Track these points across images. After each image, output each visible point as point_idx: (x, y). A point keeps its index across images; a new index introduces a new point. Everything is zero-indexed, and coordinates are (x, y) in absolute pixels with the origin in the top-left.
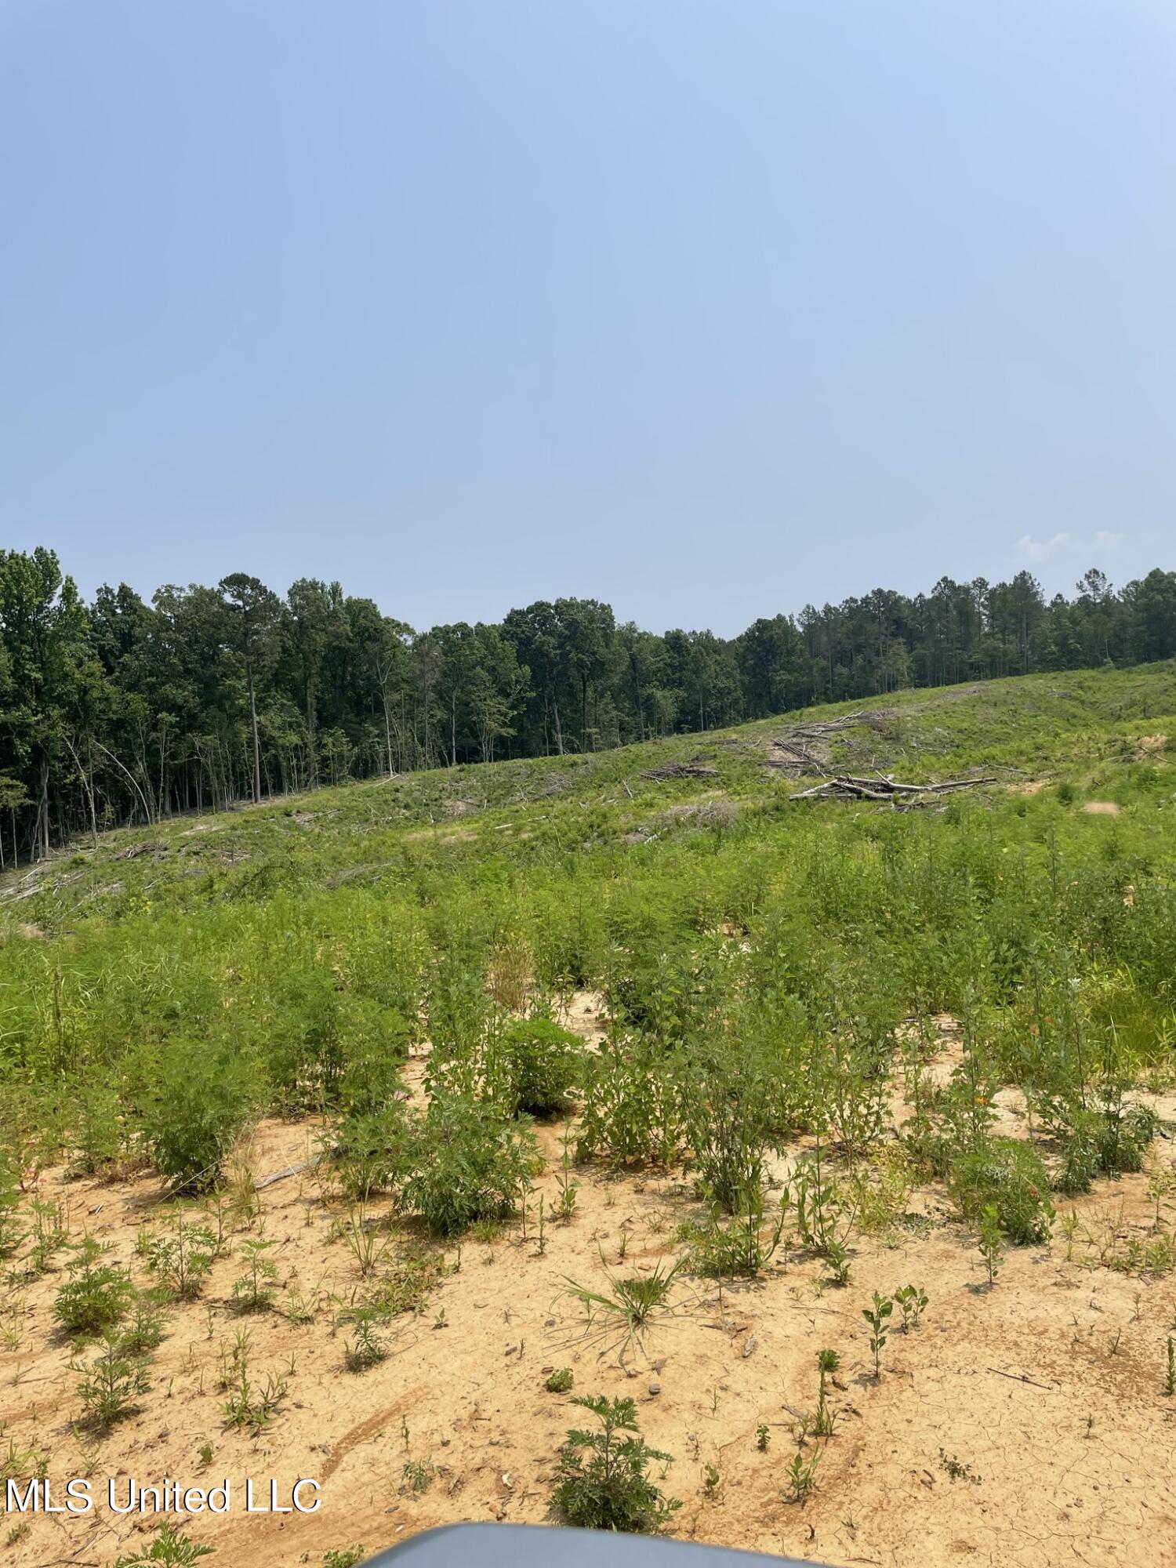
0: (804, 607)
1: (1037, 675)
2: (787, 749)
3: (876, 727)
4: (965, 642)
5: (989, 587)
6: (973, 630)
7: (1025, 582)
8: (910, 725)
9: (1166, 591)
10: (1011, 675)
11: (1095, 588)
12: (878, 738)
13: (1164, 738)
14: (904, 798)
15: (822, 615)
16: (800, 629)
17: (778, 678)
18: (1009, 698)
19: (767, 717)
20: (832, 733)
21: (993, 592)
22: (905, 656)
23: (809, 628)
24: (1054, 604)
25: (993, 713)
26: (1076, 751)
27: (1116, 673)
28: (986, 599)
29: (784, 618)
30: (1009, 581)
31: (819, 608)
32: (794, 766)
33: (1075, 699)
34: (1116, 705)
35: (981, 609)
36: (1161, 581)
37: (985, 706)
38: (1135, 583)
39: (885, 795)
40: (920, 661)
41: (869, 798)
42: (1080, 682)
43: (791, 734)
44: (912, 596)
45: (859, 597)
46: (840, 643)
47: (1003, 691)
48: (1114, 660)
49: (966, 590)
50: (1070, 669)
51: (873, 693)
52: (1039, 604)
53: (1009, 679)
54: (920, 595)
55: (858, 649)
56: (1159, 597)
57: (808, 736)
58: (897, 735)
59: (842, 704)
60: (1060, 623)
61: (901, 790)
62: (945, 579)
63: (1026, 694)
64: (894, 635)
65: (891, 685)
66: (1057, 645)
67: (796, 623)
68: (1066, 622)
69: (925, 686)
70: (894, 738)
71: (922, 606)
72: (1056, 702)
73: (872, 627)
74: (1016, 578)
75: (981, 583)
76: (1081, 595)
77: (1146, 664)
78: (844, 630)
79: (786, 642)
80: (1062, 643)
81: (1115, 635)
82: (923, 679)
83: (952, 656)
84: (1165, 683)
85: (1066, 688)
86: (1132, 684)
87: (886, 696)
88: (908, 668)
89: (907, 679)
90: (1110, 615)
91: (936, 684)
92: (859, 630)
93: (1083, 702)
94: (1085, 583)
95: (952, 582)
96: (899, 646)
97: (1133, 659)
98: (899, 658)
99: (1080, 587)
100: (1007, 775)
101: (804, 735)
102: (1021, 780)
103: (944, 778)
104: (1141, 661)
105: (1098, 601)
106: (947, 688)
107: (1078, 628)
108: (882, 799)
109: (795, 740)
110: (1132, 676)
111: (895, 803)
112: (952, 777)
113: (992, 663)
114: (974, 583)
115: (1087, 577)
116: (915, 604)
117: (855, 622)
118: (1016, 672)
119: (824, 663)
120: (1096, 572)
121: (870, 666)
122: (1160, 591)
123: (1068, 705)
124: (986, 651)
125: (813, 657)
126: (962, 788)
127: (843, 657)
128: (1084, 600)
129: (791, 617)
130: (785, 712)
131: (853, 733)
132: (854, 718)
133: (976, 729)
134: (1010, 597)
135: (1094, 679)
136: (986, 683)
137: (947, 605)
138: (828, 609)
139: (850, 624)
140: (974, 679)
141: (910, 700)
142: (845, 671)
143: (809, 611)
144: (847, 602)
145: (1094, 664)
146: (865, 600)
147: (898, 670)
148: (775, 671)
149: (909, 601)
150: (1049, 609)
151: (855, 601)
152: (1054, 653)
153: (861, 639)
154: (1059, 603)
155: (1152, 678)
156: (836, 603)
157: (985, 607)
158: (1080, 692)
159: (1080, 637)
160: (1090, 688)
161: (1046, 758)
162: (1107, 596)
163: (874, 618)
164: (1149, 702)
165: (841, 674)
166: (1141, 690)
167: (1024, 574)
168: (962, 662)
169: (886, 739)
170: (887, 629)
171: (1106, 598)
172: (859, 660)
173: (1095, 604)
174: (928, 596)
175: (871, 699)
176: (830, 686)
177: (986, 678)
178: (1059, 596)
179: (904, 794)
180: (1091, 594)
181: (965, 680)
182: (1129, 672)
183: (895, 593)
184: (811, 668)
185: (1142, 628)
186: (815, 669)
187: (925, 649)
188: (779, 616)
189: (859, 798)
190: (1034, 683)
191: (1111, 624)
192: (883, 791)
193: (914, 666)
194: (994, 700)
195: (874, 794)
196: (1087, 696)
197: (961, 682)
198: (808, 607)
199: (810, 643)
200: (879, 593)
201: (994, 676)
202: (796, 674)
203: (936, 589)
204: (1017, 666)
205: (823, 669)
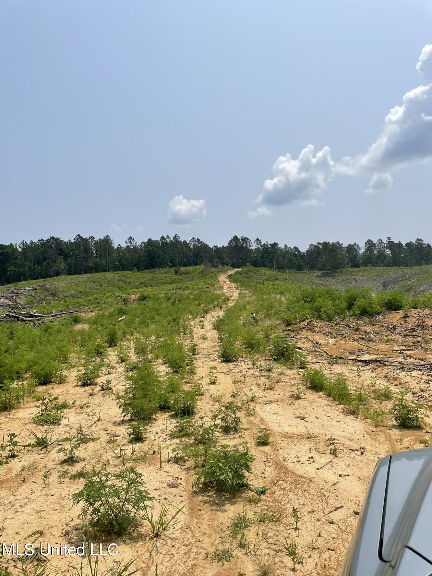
0: (22, 241)
1: (112, 272)
2: (6, 298)
3: (46, 290)
4: (86, 259)
5: (95, 240)
6: (89, 255)
7: (108, 239)
8: (60, 289)
9: (153, 246)
10: (103, 272)
11: (131, 243)
12: (47, 294)
13: (138, 295)
14: (37, 320)
15: (29, 245)
16: (20, 250)
17: (10, 269)
18: (100, 280)
19: (4, 285)
20: (28, 292)
21: (96, 242)
22: (64, 263)
23: (24, 249)
24: (118, 247)
25: (93, 285)
26: (110, 300)
27: (137, 273)
28: (94, 244)
29: (13, 245)
30: (102, 238)
31: (28, 242)
32: (9, 305)
33: (123, 281)
34: (136, 284)
35: (92, 247)
36: (151, 243)
37: (91, 282)
38: (143, 243)
39: (30, 319)
40: (69, 265)
41: (23, 320)
42: (125, 275)
43: (10, 292)
44: (66, 240)
45: (45, 239)
46: (37, 256)
47: (98, 277)
48: (137, 268)
49: (87, 240)
50: (123, 270)
51: (50, 276)
52: (113, 247)
53: (102, 273)
54: (70, 240)
55: (45, 259)
56: (151, 248)
57: (17, 293)
58: (55, 293)
59: (37, 280)
60: (119, 254)
61: (36, 317)
62: (79, 235)
63: (106, 279)
64: (59, 255)
65: (58, 274)
66: (118, 262)
67: (18, 247)
68: (121, 254)
69: (71, 274)
70: (54, 294)
71: (70, 244)
72: (116, 282)
73: (50, 251)
74: (104, 237)
75: (92, 238)
76: (127, 245)
77: (147, 270)
78: (39, 251)
79: (13, 255)
80: (120, 261)
81: (137, 260)
82: (70, 272)
83: (81, 264)
84: (152, 277)
85: (121, 277)
86: (142, 276)
87: (55, 278)
88: (65, 267)
89: (64, 272)
90: (136, 253)
91: (75, 274)
92: (44, 252)
93: (126, 282)
94: (128, 241)
95: (81, 237)
96: (61, 259)
97: (143, 268)
98: (62, 264)
99: (126, 242)
100: (83, 310)
101: (15, 293)
102: (87, 311)
103: (58, 311)
104: (146, 269)
105: (132, 248)
106: (78, 276)
107: (125, 257)
108: (28, 320)
109: (11, 295)
110: (142, 274)
111: (33, 322)
112: (61, 311)
113: (96, 267)
114: (89, 237)
115: (129, 239)
116: (68, 244)
117: (43, 248)
118: (105, 271)
119: (30, 264)
120: (131, 238)
121: (49, 266)
122: (151, 246)
123: (121, 284)
124: (94, 263)
125: (25, 262)
126: (64, 315)
127: (38, 262)
128: (128, 247)
129: (16, 245)
130: (12, 283)
131: (36, 292)
132: (38, 286)
133: (86, 291)
134: (102, 244)
135: (130, 274)
136: (93, 274)
137: (80, 245)
138: (32, 242)
139: (41, 250)
140: (90, 273)
141: (63, 280)
142: (39, 267)
143: (24, 243)
144: (40, 240)
145: (130, 269)
146: (48, 240)
147: (61, 268)
148: (8, 266)
149: (65, 242)
150: (116, 249)
151: (44, 240)
152: (117, 265)
153: (46, 255)
154: (119, 247)
155: (148, 275)
156: (35, 240)
157: (94, 247)
158: (125, 279)
159: (126, 260)
160: (129, 277)
161: (98, 303)
162: (135, 246)
163: (51, 247)
164: (147, 283)
165: (37, 269)
166: (144, 279)
167: (107, 236)
168: (85, 266)
169: (51, 295)
170: (56, 252)
171: (135, 247)
172: (45, 263)
173: (131, 249)
174: (73, 241)
175: (49, 279)
176: (32, 273)
177: (94, 272)
178: (119, 245)
179: (38, 318)
180: (130, 245)
181: (86, 273)
182: (142, 273)
183: (59, 239)
184: (25, 266)
185: (146, 258)
186: (26, 266)
187: (71, 261)
188: (11, 244)
189: (18, 320)
190: (110, 275)
191: (136, 256)
192: (30, 317)
193: (67, 267)
194: (94, 280)
195: (25, 318)
196: (128, 280)
197: (84, 274)
198: (23, 241)
199: (24, 256)
200: (53, 238)
201: (97, 272)
202: (18, 268)
203: (75, 238)
204: (105, 269)
205: (29, 267)
